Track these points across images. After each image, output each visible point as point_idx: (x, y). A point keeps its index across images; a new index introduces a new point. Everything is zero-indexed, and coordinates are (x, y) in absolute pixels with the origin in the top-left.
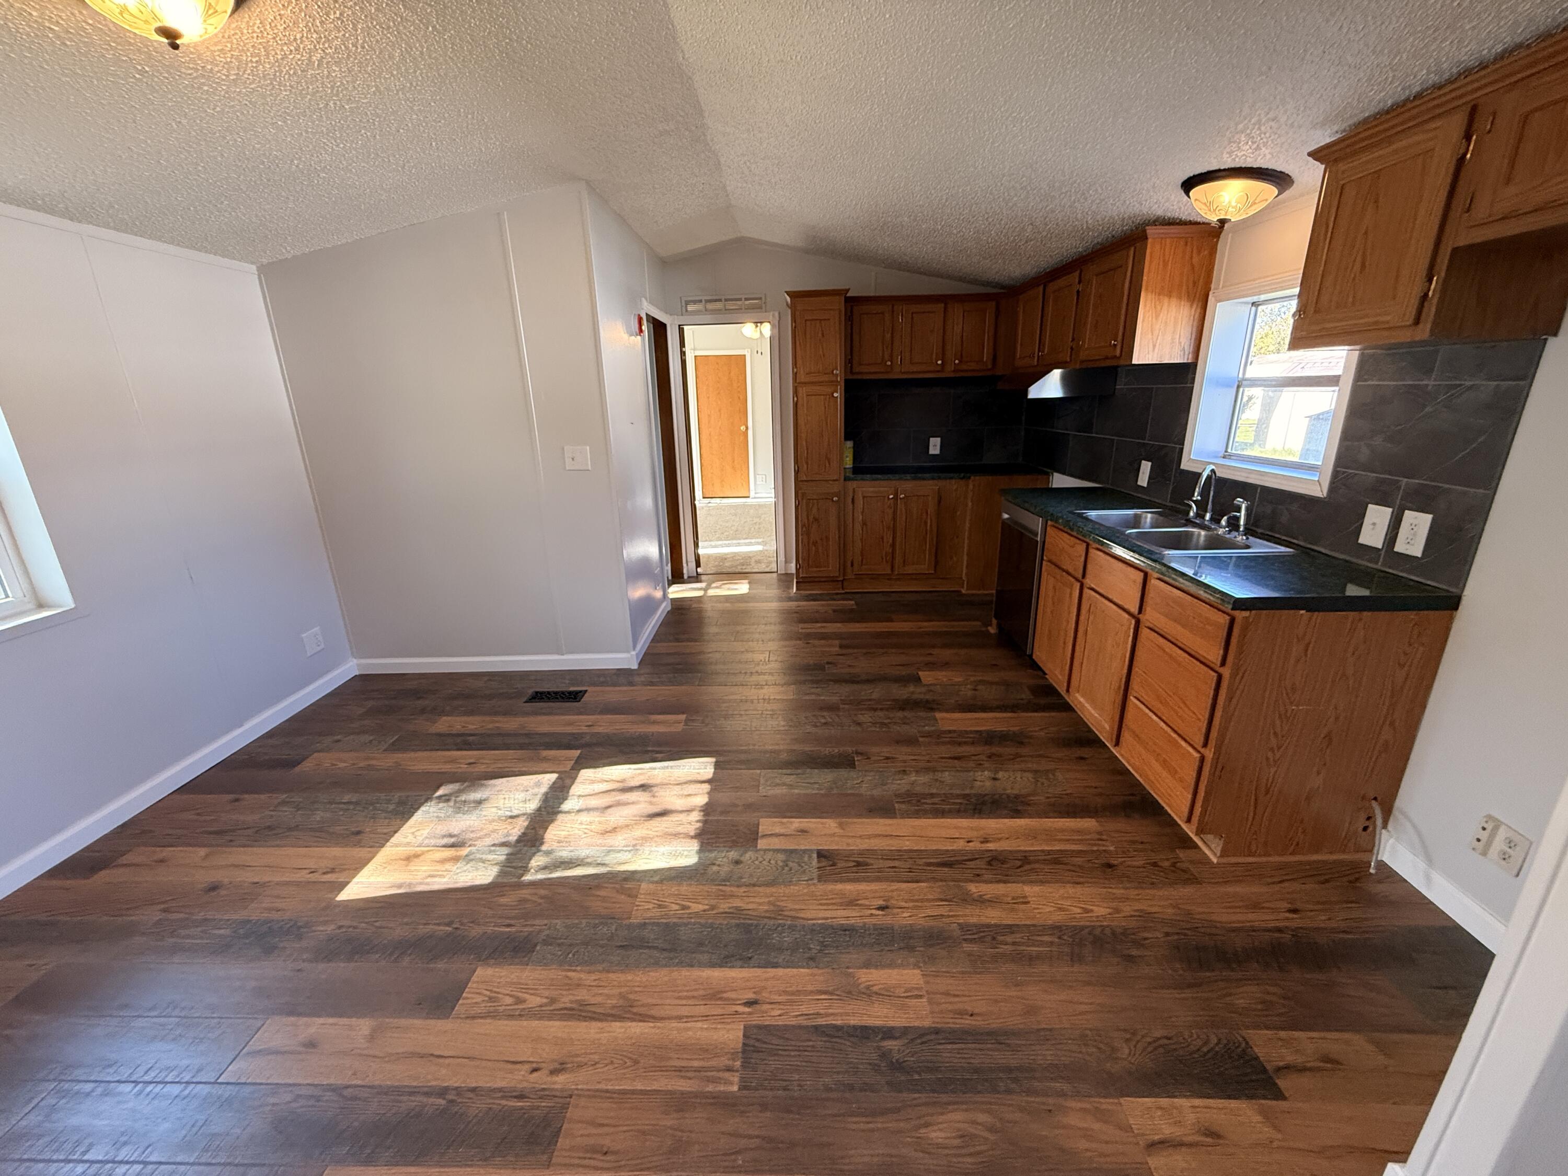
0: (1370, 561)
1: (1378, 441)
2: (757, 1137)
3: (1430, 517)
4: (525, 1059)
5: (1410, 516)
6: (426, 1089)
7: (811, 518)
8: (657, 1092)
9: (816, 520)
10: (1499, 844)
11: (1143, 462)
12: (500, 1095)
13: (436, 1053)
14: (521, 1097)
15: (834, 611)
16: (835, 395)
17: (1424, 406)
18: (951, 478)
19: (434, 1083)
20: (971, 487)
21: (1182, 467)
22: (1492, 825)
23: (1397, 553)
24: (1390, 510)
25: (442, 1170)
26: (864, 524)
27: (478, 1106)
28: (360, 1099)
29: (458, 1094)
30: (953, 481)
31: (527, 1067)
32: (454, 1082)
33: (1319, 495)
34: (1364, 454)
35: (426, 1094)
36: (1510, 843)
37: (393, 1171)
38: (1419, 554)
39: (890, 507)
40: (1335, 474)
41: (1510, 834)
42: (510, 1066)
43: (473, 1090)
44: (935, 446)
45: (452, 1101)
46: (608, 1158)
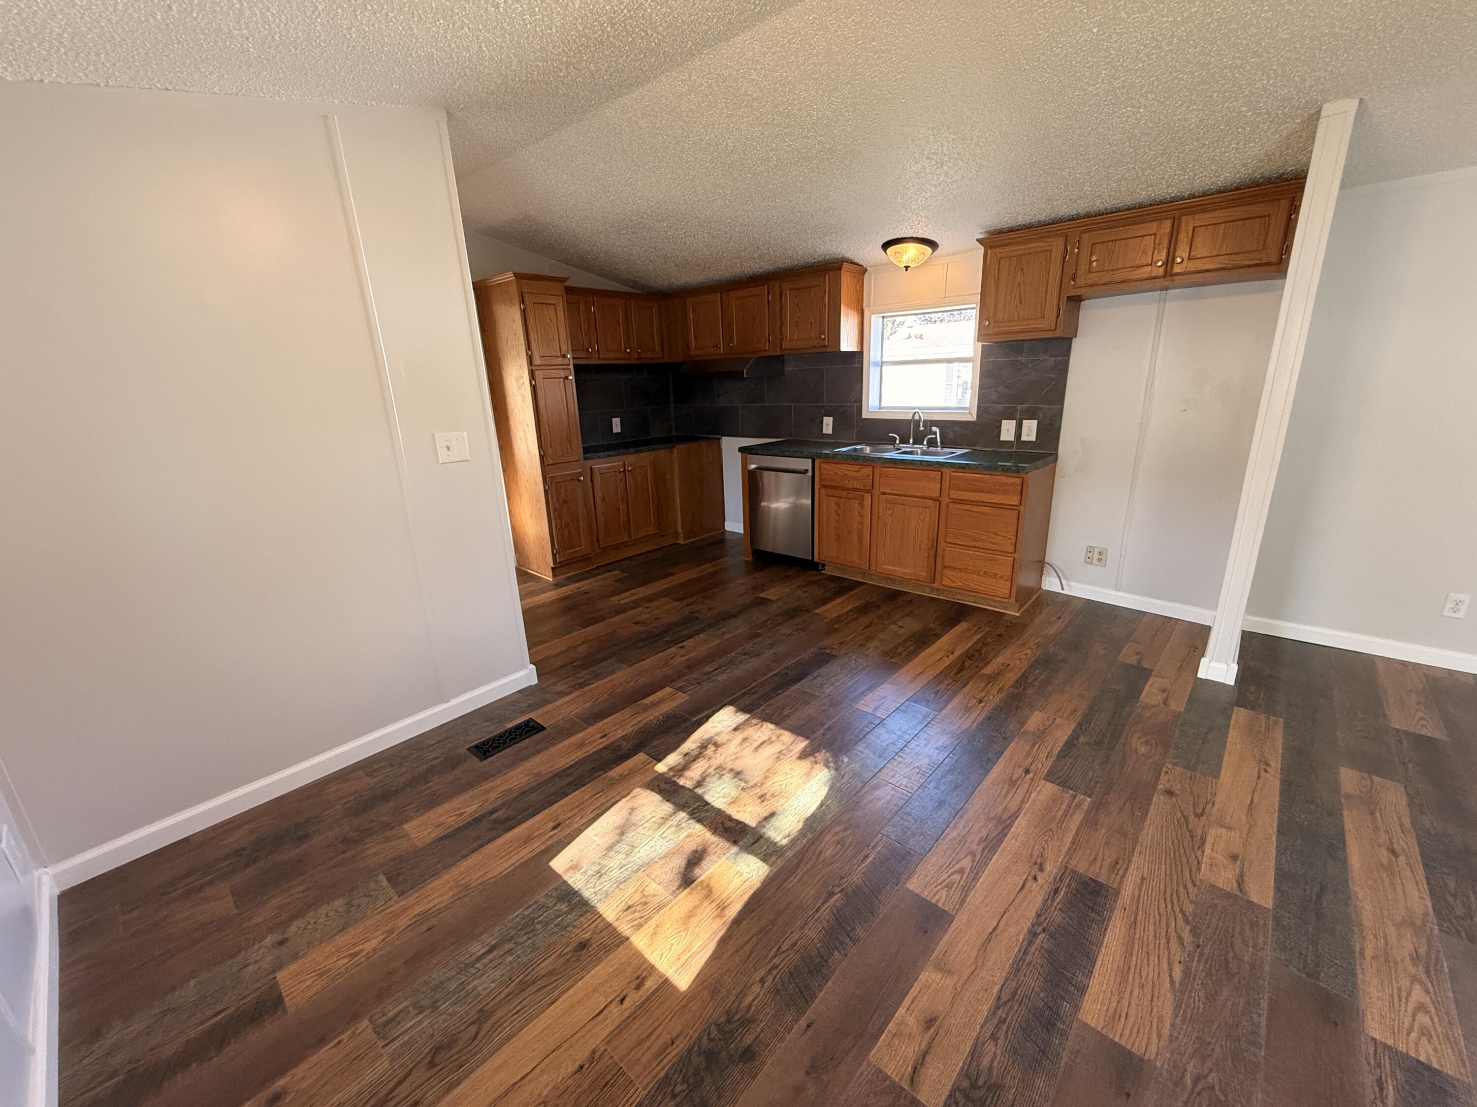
0: (1009, 448)
1: (1000, 388)
2: (1125, 803)
3: (1036, 422)
4: (1022, 882)
5: (1026, 423)
6: (1025, 943)
7: (561, 502)
8: (1078, 830)
9: (565, 502)
10: (1096, 556)
11: (825, 418)
12: (1049, 902)
13: (990, 930)
14: (1056, 891)
15: (616, 581)
16: (571, 378)
17: (1022, 370)
18: (660, 449)
19: (1021, 938)
20: (676, 453)
21: (863, 417)
22: (1090, 550)
23: (1024, 441)
24: (1014, 422)
25: (1105, 944)
26: (604, 499)
27: (1056, 916)
28: (1017, 989)
29: (1040, 925)
30: (662, 451)
31: (1030, 883)
32: (1026, 925)
33: (972, 419)
34: (994, 396)
35: (1030, 943)
36: (1100, 553)
37: (1097, 975)
38: (1034, 439)
39: (621, 481)
40: (979, 408)
41: (1099, 550)
42: (1025, 890)
43: (1039, 916)
44: (617, 425)
45: (1044, 930)
46: (1121, 862)
